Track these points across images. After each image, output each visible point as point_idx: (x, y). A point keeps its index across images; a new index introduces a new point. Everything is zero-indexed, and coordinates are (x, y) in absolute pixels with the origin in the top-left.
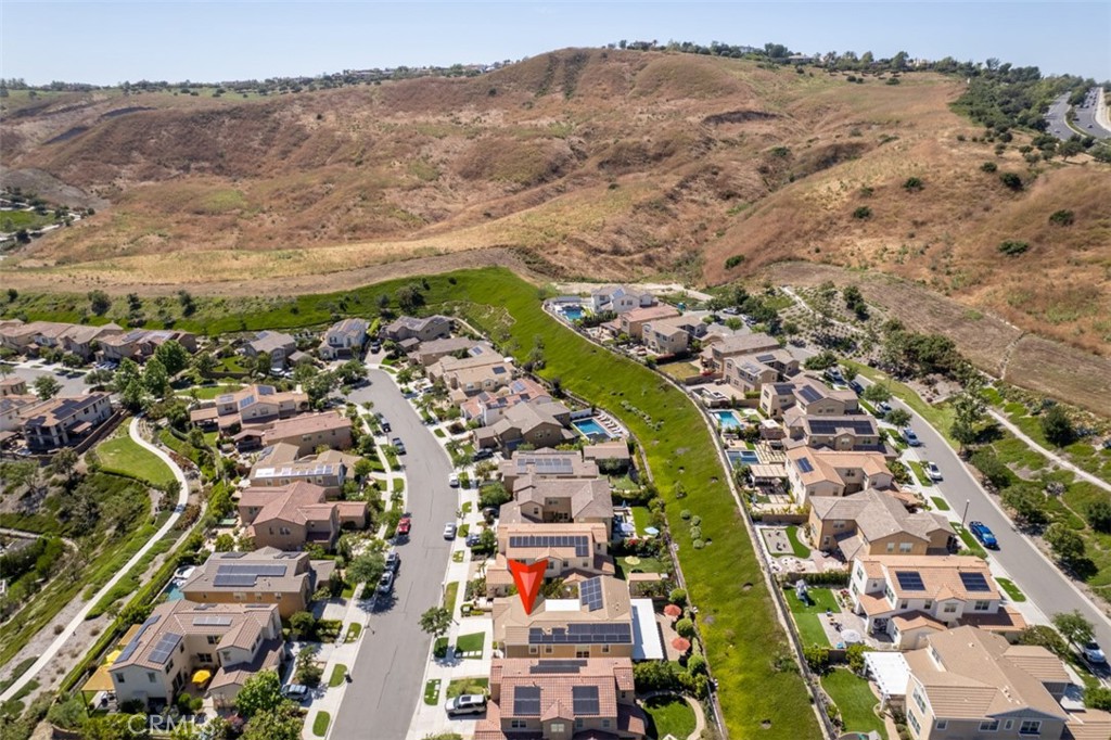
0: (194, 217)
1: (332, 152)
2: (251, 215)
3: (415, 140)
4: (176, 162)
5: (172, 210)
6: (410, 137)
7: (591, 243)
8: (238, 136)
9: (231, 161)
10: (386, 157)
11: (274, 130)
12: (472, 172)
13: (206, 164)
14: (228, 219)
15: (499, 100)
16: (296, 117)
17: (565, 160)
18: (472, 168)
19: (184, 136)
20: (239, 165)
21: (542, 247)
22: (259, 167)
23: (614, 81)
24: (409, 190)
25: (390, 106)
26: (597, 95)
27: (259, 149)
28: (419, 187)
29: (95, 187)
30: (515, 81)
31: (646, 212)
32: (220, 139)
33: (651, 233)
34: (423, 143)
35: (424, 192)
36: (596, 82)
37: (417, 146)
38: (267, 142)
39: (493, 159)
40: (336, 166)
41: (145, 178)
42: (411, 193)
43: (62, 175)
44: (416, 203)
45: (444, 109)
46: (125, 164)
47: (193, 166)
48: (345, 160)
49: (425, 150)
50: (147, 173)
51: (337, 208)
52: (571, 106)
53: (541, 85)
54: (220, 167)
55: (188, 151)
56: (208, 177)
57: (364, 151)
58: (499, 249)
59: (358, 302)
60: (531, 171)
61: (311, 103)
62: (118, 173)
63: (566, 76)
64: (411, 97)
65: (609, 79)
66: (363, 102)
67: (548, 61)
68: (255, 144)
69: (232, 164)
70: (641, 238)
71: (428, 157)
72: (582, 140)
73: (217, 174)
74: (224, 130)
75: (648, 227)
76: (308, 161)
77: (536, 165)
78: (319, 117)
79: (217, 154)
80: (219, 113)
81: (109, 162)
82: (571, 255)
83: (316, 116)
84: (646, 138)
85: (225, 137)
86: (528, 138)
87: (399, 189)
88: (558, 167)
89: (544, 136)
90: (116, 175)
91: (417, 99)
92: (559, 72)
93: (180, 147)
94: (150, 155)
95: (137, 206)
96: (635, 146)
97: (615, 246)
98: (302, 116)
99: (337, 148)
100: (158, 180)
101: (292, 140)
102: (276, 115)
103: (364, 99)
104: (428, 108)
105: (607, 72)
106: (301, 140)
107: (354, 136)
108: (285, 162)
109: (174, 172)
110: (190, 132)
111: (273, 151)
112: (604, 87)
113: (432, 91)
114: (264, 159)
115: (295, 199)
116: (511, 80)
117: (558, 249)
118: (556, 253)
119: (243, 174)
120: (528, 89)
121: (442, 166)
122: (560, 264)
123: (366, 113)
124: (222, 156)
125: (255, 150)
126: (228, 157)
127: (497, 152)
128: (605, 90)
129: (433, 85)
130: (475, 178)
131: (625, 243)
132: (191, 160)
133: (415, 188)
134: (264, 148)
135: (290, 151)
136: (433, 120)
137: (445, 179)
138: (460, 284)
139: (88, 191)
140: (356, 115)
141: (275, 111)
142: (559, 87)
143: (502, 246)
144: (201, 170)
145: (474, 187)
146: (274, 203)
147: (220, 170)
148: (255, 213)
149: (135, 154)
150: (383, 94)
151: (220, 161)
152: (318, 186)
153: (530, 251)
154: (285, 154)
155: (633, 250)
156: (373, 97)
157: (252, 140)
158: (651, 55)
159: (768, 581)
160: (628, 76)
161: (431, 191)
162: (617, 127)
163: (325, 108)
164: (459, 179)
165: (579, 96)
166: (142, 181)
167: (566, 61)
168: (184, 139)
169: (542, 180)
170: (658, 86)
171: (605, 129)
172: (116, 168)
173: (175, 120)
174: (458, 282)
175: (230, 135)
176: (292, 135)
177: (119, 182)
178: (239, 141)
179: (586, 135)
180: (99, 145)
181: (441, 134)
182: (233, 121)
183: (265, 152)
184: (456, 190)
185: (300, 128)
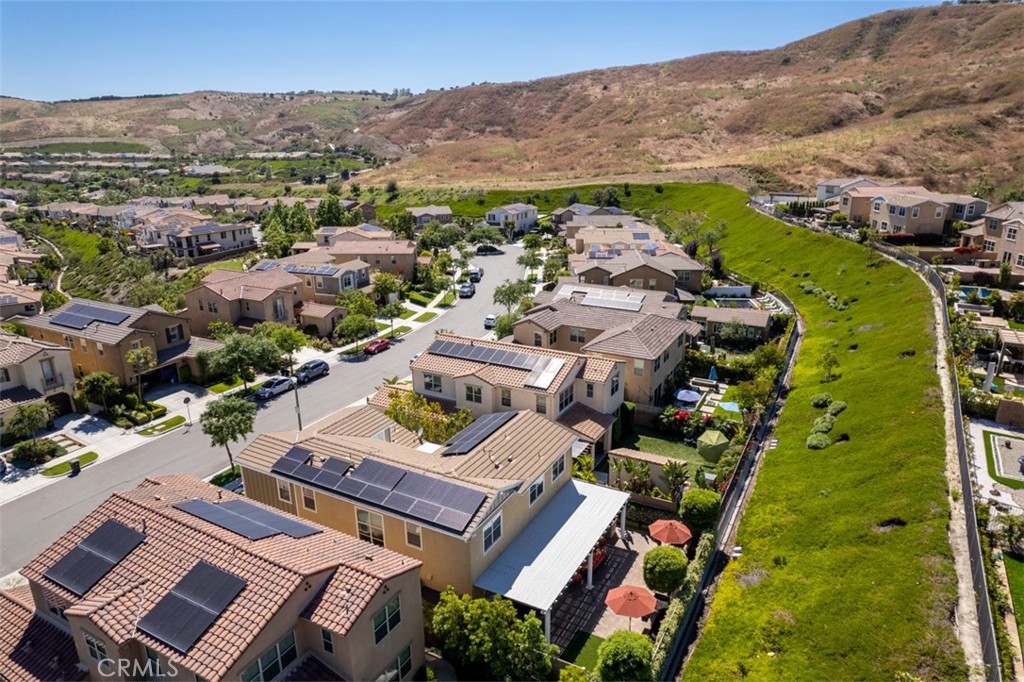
0: (470, 163)
1: (607, 114)
2: (516, 162)
3: (688, 101)
4: (476, 126)
5: (457, 159)
6: (685, 98)
7: (847, 163)
8: (532, 106)
9: (519, 125)
10: (656, 116)
11: (562, 99)
12: (740, 127)
13: (499, 128)
14: (494, 164)
15: (791, 68)
16: (584, 88)
17: (853, 114)
18: (742, 123)
19: (488, 105)
20: (525, 129)
21: (783, 168)
22: (542, 130)
23: (941, 39)
24: (665, 140)
25: (676, 77)
26: (913, 55)
27: (546, 116)
28: (677, 137)
29: (412, 145)
30: (815, 49)
31: (941, 137)
32: (516, 107)
33: (942, 158)
34: (696, 104)
35: (681, 141)
36: (916, 41)
37: (689, 105)
38: (553, 110)
39: (767, 114)
40: (607, 125)
41: (449, 138)
42: (667, 142)
43: (393, 136)
44: (668, 150)
45: (729, 78)
46: (438, 128)
47: (488, 129)
48: (616, 121)
49: (696, 110)
50: (451, 134)
51: (591, 153)
52: (877, 67)
53: (845, 51)
54: (510, 130)
55: (487, 117)
56: (499, 139)
57: (637, 112)
58: (731, 169)
59: (547, 201)
60: (807, 124)
61: (602, 77)
62: (431, 134)
63: (878, 39)
64: (698, 69)
65: (934, 37)
66: (650, 75)
67: (858, 26)
68: (543, 112)
69: (519, 128)
70: (925, 162)
71: (698, 115)
72: (882, 96)
73: (506, 136)
74: (521, 101)
75: (940, 153)
76: (583, 123)
77: (815, 117)
78: (605, 88)
79: (510, 120)
80: (520, 87)
81: (427, 126)
82: (817, 174)
83: (602, 87)
84: (969, 85)
85: (520, 107)
86: (812, 94)
87: (656, 138)
88: (841, 120)
89: (832, 91)
90: (428, 136)
91: (704, 71)
92: (871, 36)
93: (482, 114)
94: (458, 120)
95: (435, 157)
96: (951, 92)
97: (881, 166)
98: (590, 88)
99: (611, 112)
100: (457, 140)
101: (575, 107)
102: (568, 87)
103: (651, 72)
104: (712, 78)
105: (933, 29)
106: (583, 107)
107: (631, 101)
108: (564, 125)
109: (472, 134)
110: (492, 102)
111: (556, 118)
112: (926, 44)
113: (722, 63)
114: (547, 124)
115: (559, 150)
116: (810, 48)
117: (802, 169)
118: (799, 172)
119: (526, 135)
120: (828, 56)
121: (710, 122)
122: (800, 183)
123: (650, 84)
124: (513, 121)
125: (542, 116)
126: (518, 122)
127: (772, 108)
128: (925, 48)
129: (724, 58)
130: (743, 132)
131: (897, 163)
132: (487, 125)
133: (672, 138)
134: (549, 115)
135: (570, 117)
136: (714, 87)
137: (709, 134)
138: (666, 193)
139: (405, 148)
140: (640, 86)
141: (568, 84)
142: (867, 52)
143: (734, 166)
144: (494, 133)
145: (738, 140)
146: (540, 153)
147: (509, 133)
148: (521, 161)
149: (447, 120)
150: (671, 68)
151: (511, 125)
152: (582, 139)
153: (766, 170)
154: (565, 119)
155: (907, 172)
156: (661, 71)
157: (542, 108)
158: (1003, 6)
159: (959, 525)
160: (962, 32)
161: (689, 141)
162: (932, 79)
163: (613, 81)
164: (725, 134)
165: (890, 57)
166: (445, 140)
167: (882, 24)
168: (486, 108)
169: (817, 130)
170: (1004, 36)
171: (915, 82)
172: (430, 131)
173: (485, 93)
174: (665, 191)
175: (524, 105)
176: (576, 103)
177: (429, 142)
178: (530, 109)
179: (888, 91)
180: (423, 114)
181: (718, 96)
182: (530, 94)
183: (550, 118)
184: (718, 144)
185: (586, 97)
